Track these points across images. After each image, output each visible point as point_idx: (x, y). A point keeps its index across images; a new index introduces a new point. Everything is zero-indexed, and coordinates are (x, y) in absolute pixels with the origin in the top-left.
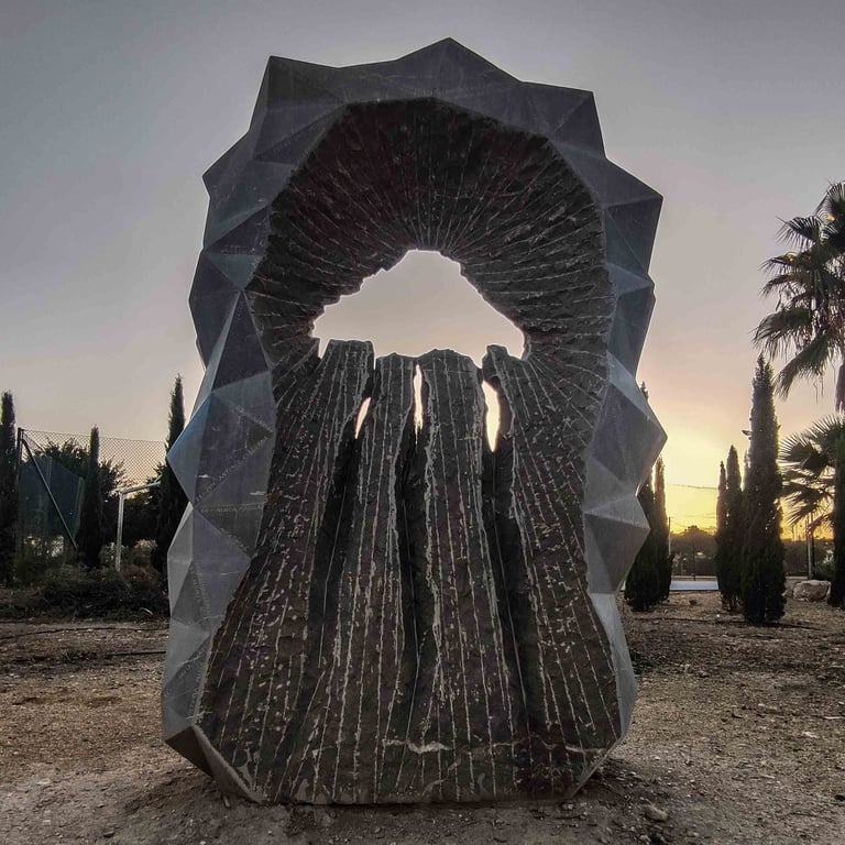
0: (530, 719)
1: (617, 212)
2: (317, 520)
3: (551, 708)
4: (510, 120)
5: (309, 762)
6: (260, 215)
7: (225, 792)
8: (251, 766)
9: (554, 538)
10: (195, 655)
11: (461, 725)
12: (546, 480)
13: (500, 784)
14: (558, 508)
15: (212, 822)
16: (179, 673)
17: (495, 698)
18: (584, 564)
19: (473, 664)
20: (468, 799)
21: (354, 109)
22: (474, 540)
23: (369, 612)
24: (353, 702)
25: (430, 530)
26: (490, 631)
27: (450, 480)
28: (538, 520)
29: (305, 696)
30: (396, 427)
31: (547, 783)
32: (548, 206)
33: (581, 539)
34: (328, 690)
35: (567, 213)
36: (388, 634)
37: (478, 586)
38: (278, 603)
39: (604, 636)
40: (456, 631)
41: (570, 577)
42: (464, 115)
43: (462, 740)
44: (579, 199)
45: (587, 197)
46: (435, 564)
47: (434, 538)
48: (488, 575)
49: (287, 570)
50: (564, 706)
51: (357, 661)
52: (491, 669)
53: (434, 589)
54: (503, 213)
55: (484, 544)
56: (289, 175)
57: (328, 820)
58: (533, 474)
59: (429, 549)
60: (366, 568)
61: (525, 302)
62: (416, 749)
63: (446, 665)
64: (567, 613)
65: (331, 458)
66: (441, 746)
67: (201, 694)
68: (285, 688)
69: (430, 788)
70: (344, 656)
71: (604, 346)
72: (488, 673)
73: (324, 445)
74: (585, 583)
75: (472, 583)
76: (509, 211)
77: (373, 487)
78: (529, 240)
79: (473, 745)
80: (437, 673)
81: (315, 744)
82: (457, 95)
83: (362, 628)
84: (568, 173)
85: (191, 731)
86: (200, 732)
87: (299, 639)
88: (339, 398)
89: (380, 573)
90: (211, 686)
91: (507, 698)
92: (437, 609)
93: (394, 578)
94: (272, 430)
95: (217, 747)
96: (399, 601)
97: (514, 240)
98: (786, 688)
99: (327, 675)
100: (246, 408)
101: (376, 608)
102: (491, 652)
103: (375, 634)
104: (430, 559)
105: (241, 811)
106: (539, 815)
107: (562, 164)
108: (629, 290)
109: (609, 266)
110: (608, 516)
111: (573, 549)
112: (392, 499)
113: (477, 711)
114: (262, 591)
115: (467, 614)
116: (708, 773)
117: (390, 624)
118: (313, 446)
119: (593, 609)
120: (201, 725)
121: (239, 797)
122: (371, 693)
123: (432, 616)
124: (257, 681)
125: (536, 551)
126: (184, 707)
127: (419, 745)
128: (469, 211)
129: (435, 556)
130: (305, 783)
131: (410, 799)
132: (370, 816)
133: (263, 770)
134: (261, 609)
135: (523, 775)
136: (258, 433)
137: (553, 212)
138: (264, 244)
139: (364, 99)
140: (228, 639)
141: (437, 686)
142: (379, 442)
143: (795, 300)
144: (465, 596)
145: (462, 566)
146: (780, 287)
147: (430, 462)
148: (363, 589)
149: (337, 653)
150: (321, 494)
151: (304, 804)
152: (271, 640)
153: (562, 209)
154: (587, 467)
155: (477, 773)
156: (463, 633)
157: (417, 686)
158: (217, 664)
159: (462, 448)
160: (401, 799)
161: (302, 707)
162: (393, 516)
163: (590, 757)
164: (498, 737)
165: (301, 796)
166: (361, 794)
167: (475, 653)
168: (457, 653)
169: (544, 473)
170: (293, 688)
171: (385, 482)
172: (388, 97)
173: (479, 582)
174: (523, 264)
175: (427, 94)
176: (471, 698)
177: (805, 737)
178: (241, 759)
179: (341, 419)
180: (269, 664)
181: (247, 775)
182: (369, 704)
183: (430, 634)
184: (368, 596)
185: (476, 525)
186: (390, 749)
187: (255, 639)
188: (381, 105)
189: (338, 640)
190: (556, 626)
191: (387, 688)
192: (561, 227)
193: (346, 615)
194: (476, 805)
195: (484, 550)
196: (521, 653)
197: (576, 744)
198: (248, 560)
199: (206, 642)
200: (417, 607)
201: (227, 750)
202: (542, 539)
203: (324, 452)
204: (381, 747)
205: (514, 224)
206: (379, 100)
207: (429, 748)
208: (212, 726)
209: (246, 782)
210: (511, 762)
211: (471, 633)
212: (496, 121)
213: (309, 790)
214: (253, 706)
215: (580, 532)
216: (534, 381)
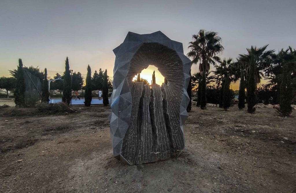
0: (172, 146)
1: (186, 64)
2: (137, 116)
3: (175, 145)
4: (170, 47)
5: (139, 158)
6: (128, 63)
7: (125, 164)
8: (130, 159)
9: (174, 117)
10: (120, 143)
11: (162, 149)
12: (173, 108)
13: (168, 157)
14: (175, 113)
15: (125, 170)
16: (116, 146)
17: (167, 144)
18: (179, 122)
19: (163, 139)
20: (163, 160)
21: (144, 43)
22: (162, 118)
23: (146, 132)
24: (145, 147)
25: (155, 117)
26: (165, 133)
27: (158, 108)
28: (171, 114)
29: (137, 146)
30: (148, 98)
31: (174, 156)
32: (174, 61)
33: (179, 119)
34: (141, 145)
35: (178, 63)
36: (150, 135)
37: (163, 126)
38: (132, 132)
39: (182, 133)
40: (160, 134)
41: (177, 124)
42: (162, 45)
43: (162, 151)
44: (180, 61)
45: (181, 62)
46: (156, 122)
47: (156, 118)
48: (164, 124)
49: (133, 126)
50: (176, 144)
51: (145, 140)
52: (166, 139)
53: (156, 127)
54: (166, 61)
55: (163, 119)
56: (133, 55)
57: (143, 166)
58: (170, 106)
59: (155, 120)
60: (145, 124)
61: (169, 76)
62: (155, 153)
63: (159, 139)
64: (176, 129)
65: (138, 105)
66: (159, 152)
67: (121, 149)
68: (134, 146)
69: (158, 159)
70: (143, 140)
71: (183, 87)
72: (165, 140)
73: (137, 102)
74: (179, 125)
75: (162, 125)
76: (167, 61)
77: (146, 110)
78: (170, 66)
79: (164, 151)
80: (158, 141)
81: (140, 155)
82: (161, 42)
83: (146, 135)
84: (179, 57)
85: (119, 155)
86: (121, 155)
87: (136, 137)
88: (138, 93)
89: (148, 125)
90: (123, 147)
91: (168, 144)
92: (157, 130)
93: (150, 126)
94: (132, 103)
95: (124, 157)
96: (151, 129)
97: (168, 65)
98: (196, 128)
99: (141, 143)
100: (127, 99)
101: (148, 131)
102: (165, 136)
103: (148, 135)
104: (155, 122)
105: (129, 167)
106: (174, 161)
107: (178, 56)
108: (187, 78)
109: (184, 74)
110: (183, 115)
111: (177, 120)
112: (149, 112)
113: (164, 146)
114: (130, 130)
115: (162, 131)
116: (192, 148)
117: (150, 133)
118: (135, 102)
119: (181, 129)
120: (122, 154)
121: (128, 165)
122: (148, 145)
123: (156, 131)
124: (130, 145)
125: (171, 119)
126: (118, 151)
127: (156, 153)
128: (161, 59)
129: (156, 121)
130: (139, 161)
131: (154, 161)
132: (149, 165)
133: (132, 160)
134: (130, 133)
135: (171, 155)
136: (129, 104)
137: (175, 62)
138: (129, 68)
139: (146, 42)
140: (125, 139)
141: (158, 143)
142: (146, 101)
143: (193, 50)
144: (161, 127)
145: (160, 123)
146: (191, 47)
147: (154, 105)
148: (145, 128)
149: (142, 139)
150: (137, 111)
151: (138, 164)
152: (131, 138)
153: (177, 62)
154: (181, 107)
155: (164, 156)
156: (161, 134)
157: (155, 143)
158: (123, 144)
159: (159, 102)
160: (153, 161)
161: (137, 149)
162: (149, 114)
163: (180, 151)
164: (167, 150)
165: (138, 163)
166: (147, 161)
167: (163, 137)
168: (160, 137)
169: (172, 106)
170: (135, 146)
171: (147, 109)
172: (150, 42)
173: (163, 125)
174: (169, 70)
175: (157, 42)
176: (163, 144)
177: (201, 138)
178: (128, 158)
179: (139, 97)
180: (131, 142)
181: (129, 161)
182: (148, 147)
183: (156, 134)
184: (146, 129)
185: (162, 115)
186: (151, 154)
187: (129, 138)
188: (149, 43)
189: (142, 137)
190: (175, 131)
191: (150, 144)
192: (176, 65)
193: (143, 132)
194: (164, 160)
195: (164, 120)
196: (170, 137)
197: (178, 149)
198: (128, 126)
199: (122, 140)
200: (154, 130)
201: (126, 158)
202: (172, 117)
203: (137, 104)
204: (150, 154)
205: (168, 63)
206: (149, 42)
207: (157, 153)
208: (123, 154)
209: (129, 162)
210: (169, 153)
211: (162, 134)
212: (167, 47)
213: (139, 162)
214: (130, 149)
215: (179, 117)
216: (170, 90)
